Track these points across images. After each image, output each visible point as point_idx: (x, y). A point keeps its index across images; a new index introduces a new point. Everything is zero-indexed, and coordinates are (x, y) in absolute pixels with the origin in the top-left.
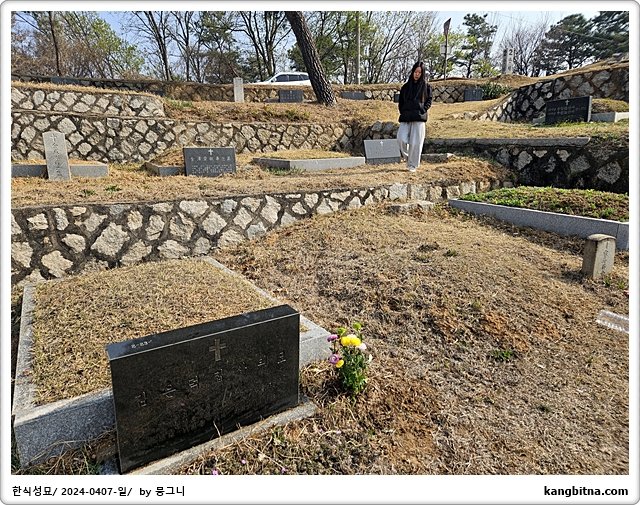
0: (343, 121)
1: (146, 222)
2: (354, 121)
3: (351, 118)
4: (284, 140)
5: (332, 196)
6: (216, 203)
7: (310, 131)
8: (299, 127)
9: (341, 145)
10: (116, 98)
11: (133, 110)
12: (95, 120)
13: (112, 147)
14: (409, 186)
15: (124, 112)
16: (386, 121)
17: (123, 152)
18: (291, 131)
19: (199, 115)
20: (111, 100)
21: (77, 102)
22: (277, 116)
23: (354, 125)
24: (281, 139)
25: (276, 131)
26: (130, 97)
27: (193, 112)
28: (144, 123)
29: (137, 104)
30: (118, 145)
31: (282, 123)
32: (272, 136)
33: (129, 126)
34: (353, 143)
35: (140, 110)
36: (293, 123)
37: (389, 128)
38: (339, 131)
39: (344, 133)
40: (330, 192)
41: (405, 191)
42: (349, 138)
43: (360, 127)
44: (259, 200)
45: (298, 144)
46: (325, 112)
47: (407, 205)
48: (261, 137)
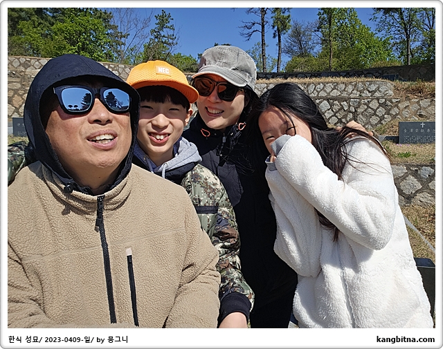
10: (359, 84)
11: (369, 92)
12: (342, 101)
13: (351, 119)
20: (355, 86)
26: (368, 83)
28: (376, 101)
29: (373, 88)
30: (355, 118)
33: (365, 104)
35: (375, 91)
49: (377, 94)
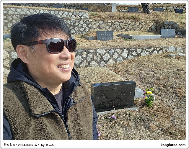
0: (153, 20)
1: (87, 55)
2: (158, 20)
3: (156, 19)
4: (130, 27)
5: (147, 50)
6: (108, 50)
7: (140, 24)
8: (136, 22)
9: (152, 29)
10: (75, 12)
11: (79, 16)
12: (68, 20)
13: (72, 29)
14: (176, 47)
15: (76, 17)
16: (171, 21)
17: (75, 31)
18: (133, 24)
19: (100, 18)
20: (73, 13)
21: (63, 14)
22: (128, 18)
23: (157, 22)
24: (129, 27)
25: (127, 24)
26: (79, 12)
27: (98, 17)
28: (82, 21)
29: (81, 14)
30: (74, 28)
31: (129, 21)
32: (125, 26)
33: (78, 22)
34: (156, 29)
35: (81, 16)
36: (134, 21)
37: (171, 24)
38: (151, 24)
39: (153, 24)
40: (146, 48)
41: (174, 49)
42: (155, 26)
43: (160, 23)
44: (121, 50)
45: (135, 28)
46: (146, 16)
47: (174, 55)
48: (121, 26)
49: (83, 17)
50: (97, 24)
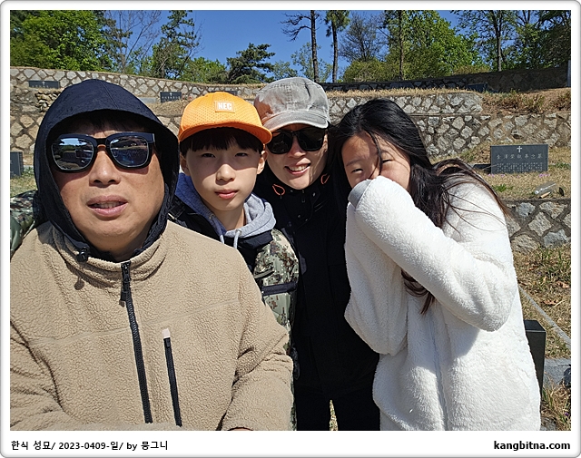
10: (439, 98)
11: (452, 107)
13: (430, 143)
17: (439, 148)
20: (434, 100)
26: (451, 96)
28: (461, 119)
29: (457, 101)
30: (435, 142)
33: (446, 122)
35: (459, 106)
49: (462, 110)
50: (507, 126)
